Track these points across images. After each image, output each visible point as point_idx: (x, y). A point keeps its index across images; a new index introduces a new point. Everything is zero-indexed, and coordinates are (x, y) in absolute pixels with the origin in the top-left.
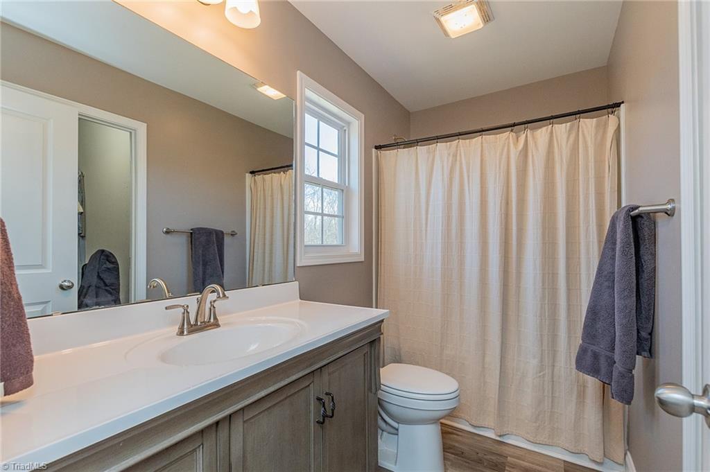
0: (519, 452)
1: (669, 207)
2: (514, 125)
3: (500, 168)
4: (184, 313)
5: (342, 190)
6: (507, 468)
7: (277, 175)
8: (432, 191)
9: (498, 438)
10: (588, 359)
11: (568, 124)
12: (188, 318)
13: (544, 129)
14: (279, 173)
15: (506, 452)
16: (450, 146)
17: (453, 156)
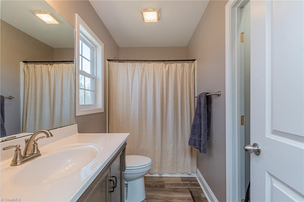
0: (167, 179)
1: (219, 93)
2: (165, 61)
3: (160, 76)
4: (17, 150)
5: (93, 78)
6: (165, 186)
7: (45, 65)
8: (134, 82)
9: (160, 176)
10: (193, 142)
11: (182, 64)
12: (20, 153)
13: (174, 64)
14: (47, 64)
15: (163, 180)
16: (142, 65)
17: (143, 69)
